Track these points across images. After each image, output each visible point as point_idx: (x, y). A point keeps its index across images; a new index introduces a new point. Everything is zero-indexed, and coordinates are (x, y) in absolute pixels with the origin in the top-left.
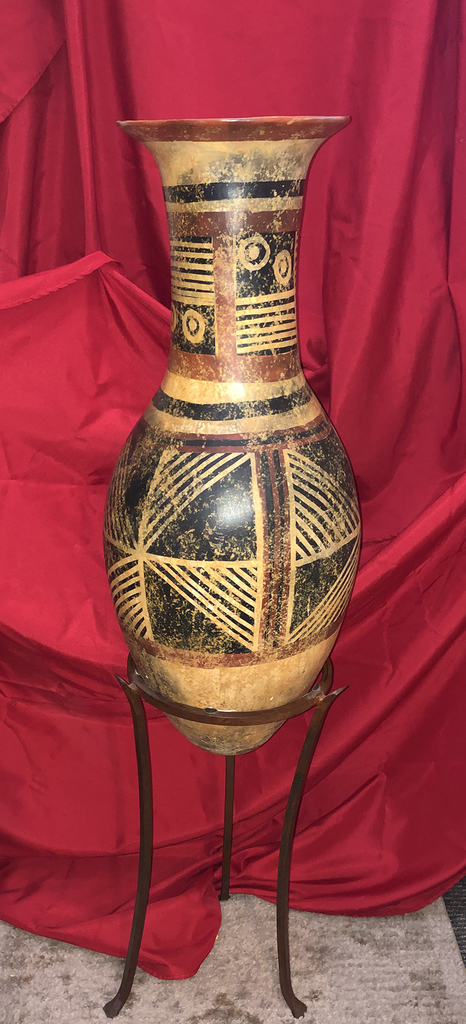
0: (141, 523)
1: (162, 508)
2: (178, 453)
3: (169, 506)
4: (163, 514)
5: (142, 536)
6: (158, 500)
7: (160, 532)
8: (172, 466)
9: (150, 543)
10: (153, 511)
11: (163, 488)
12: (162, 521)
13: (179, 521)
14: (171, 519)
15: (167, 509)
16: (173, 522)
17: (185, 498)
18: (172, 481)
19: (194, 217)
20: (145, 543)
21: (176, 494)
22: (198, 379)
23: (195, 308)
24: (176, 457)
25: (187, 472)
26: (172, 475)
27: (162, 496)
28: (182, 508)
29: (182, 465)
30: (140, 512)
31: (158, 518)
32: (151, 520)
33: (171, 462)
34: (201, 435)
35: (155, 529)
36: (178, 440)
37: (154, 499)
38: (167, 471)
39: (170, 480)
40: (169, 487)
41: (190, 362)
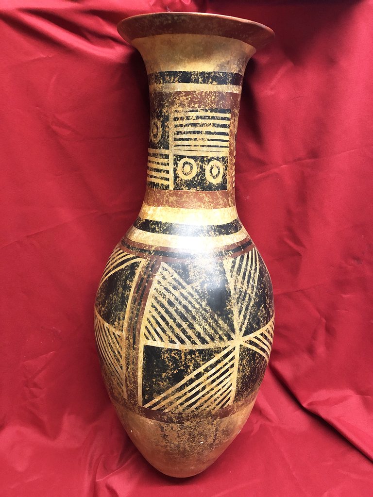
0: (234, 318)
1: (244, 299)
2: (233, 259)
3: (248, 296)
4: (246, 303)
5: (237, 326)
6: (240, 295)
7: (248, 317)
8: (236, 269)
9: (244, 329)
10: (240, 304)
11: (239, 286)
12: (247, 309)
13: (256, 303)
14: (251, 304)
15: (247, 299)
16: (253, 306)
17: (253, 286)
18: (241, 279)
19: (223, 95)
20: (241, 330)
21: (248, 286)
22: (218, 208)
23: (218, 159)
24: (234, 263)
25: (246, 269)
26: (239, 275)
27: (241, 292)
28: (254, 293)
29: (240, 266)
30: (230, 310)
31: (244, 308)
32: (240, 312)
33: (233, 267)
34: (238, 243)
35: (245, 316)
36: (228, 251)
37: (237, 296)
38: (234, 274)
39: (240, 278)
40: (242, 283)
41: (212, 198)
